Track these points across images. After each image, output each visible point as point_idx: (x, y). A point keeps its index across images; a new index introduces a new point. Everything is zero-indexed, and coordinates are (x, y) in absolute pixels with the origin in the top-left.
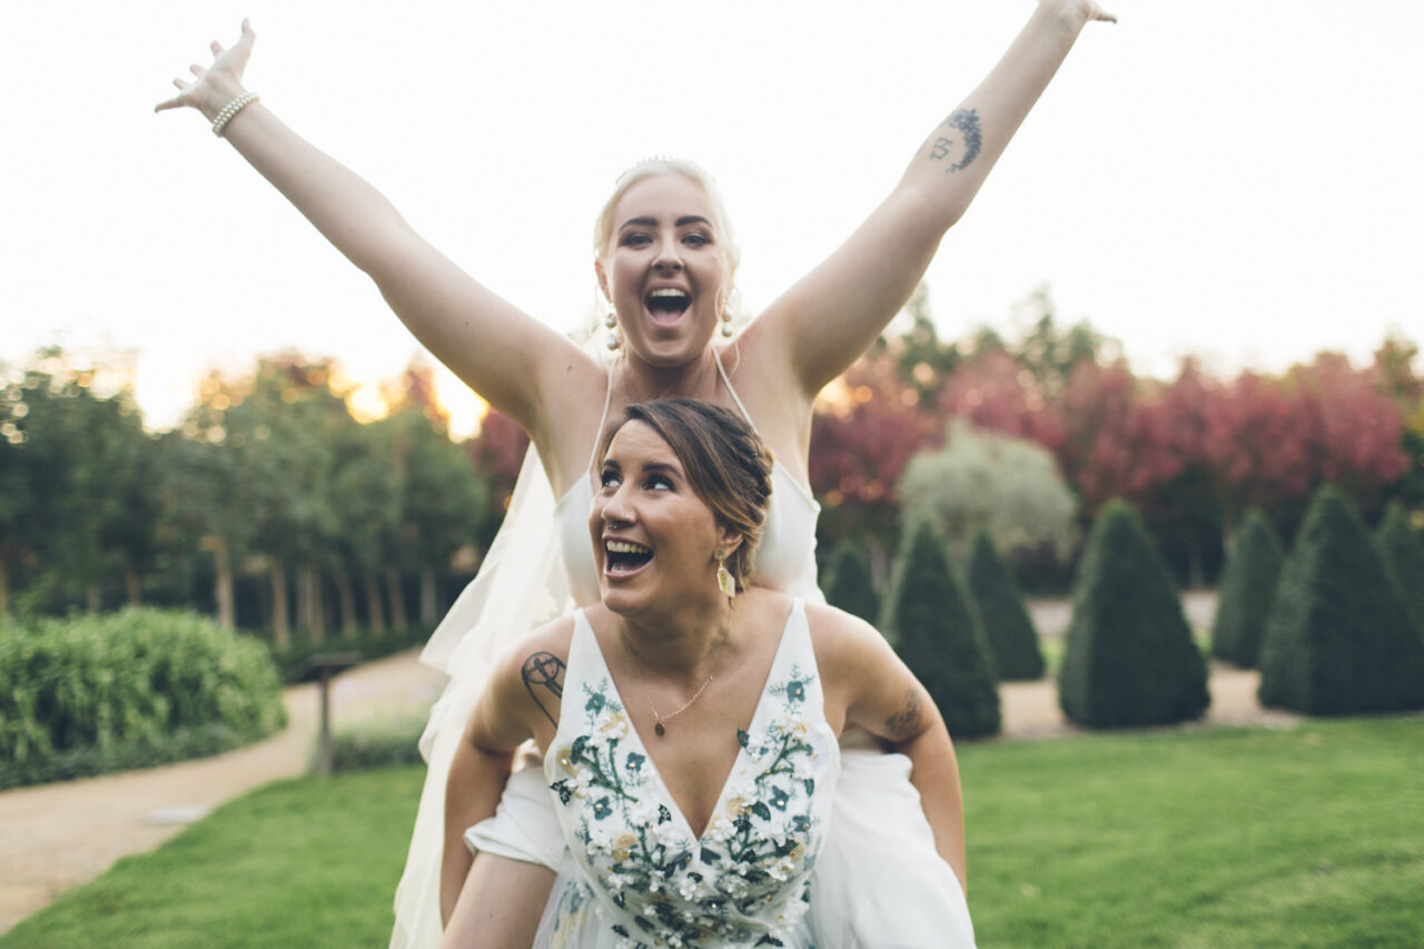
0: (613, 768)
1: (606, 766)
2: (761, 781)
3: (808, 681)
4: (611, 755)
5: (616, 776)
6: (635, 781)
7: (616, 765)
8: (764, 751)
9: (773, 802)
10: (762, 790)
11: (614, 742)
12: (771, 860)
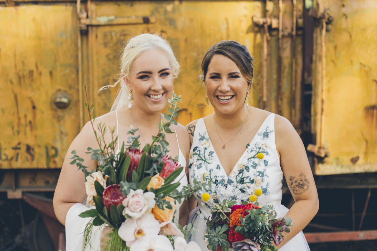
0: (204, 155)
1: (202, 155)
2: (249, 160)
3: (270, 132)
4: (204, 152)
5: (205, 157)
6: (210, 159)
7: (205, 155)
8: (252, 151)
9: (252, 166)
10: (249, 162)
11: (206, 149)
12: (249, 184)
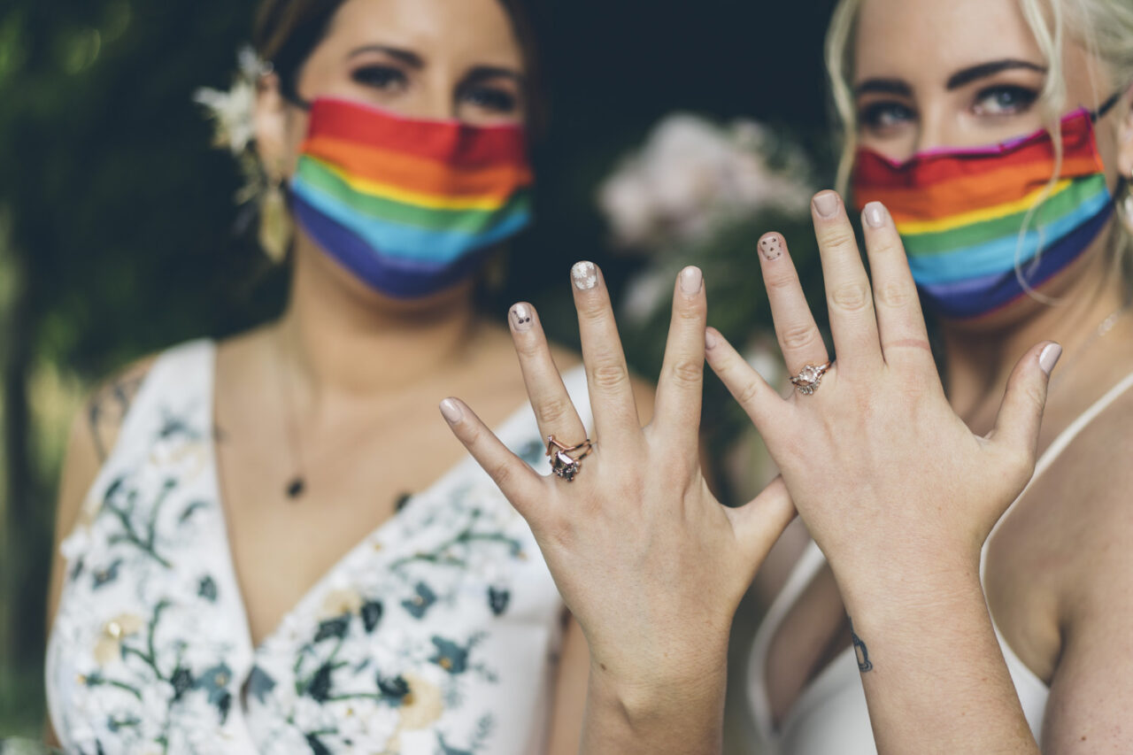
0: (153, 518)
1: (144, 515)
2: (401, 567)
4: (158, 502)
5: (151, 529)
7: (161, 515)
9: (406, 603)
10: (395, 581)
12: (365, 708)
